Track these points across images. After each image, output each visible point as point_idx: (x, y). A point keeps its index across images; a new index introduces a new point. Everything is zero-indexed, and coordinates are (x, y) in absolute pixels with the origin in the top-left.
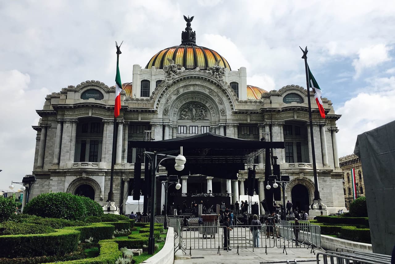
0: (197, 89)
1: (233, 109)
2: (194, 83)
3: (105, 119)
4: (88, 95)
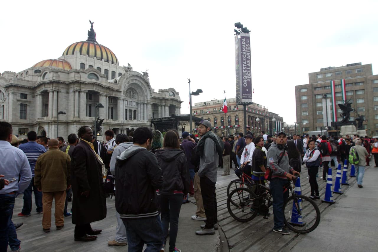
0: (137, 82)
1: (151, 95)
2: (136, 79)
3: (101, 93)
4: (90, 76)
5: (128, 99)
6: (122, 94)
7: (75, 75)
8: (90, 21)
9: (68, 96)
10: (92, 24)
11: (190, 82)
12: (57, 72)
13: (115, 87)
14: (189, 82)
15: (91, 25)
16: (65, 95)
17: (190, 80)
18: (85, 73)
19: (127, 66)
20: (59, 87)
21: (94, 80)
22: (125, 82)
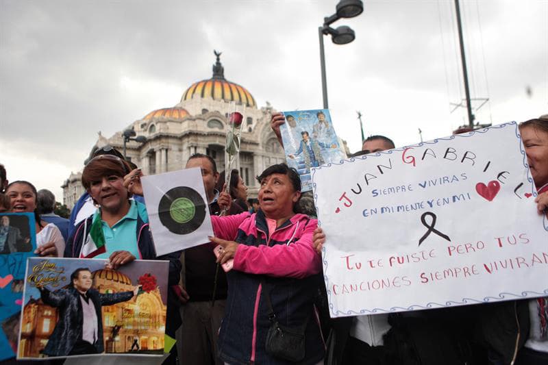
4: (211, 124)
5: (271, 155)
6: (260, 148)
7: (189, 124)
8: (215, 53)
9: (182, 155)
10: (218, 55)
11: (361, 117)
12: (165, 122)
13: (248, 138)
14: (359, 117)
15: (216, 57)
16: (178, 153)
17: (361, 114)
18: (204, 120)
19: (265, 105)
20: (168, 143)
21: (216, 130)
22: (263, 130)
